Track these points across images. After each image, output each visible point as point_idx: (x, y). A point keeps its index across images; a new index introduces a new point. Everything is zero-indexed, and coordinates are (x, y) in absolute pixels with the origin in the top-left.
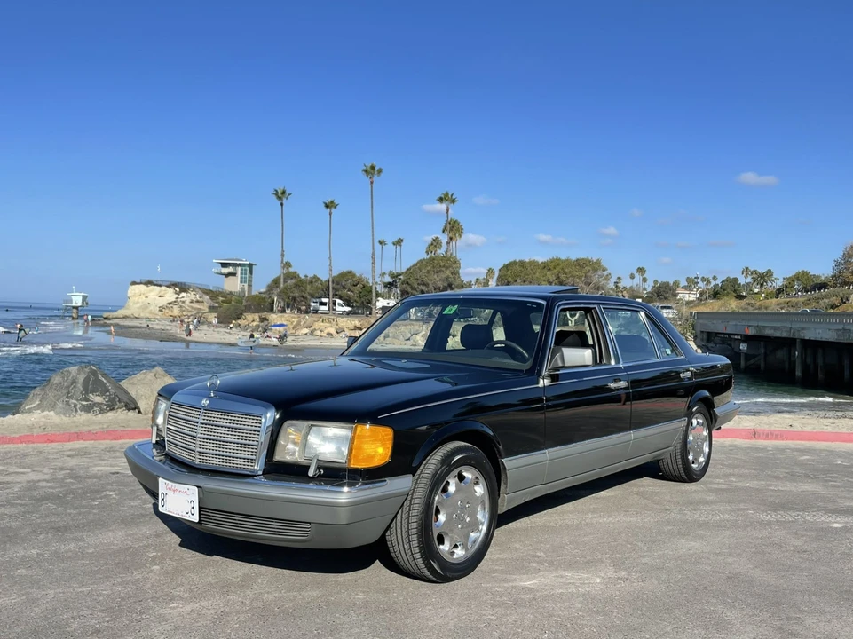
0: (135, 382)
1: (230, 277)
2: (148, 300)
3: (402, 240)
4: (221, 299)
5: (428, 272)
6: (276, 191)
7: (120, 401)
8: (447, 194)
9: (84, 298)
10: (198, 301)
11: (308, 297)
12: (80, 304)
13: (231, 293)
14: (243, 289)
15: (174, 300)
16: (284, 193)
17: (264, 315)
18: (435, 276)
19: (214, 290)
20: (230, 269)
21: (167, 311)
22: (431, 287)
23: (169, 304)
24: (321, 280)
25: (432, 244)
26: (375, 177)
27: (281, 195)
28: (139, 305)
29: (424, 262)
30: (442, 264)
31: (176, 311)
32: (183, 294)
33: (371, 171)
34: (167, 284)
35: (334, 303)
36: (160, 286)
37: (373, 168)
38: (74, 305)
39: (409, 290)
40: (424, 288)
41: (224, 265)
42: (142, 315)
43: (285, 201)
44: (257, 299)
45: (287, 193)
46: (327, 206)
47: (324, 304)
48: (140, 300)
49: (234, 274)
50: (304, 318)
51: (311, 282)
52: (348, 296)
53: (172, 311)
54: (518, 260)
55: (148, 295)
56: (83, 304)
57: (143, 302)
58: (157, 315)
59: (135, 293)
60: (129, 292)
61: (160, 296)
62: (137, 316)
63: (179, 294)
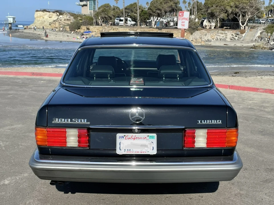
1: (84, 7)
2: (44, 19)
4: (79, 18)
5: (161, 3)
9: (14, 19)
10: (68, 20)
11: (113, 17)
13: (85, 15)
14: (91, 13)
15: (56, 19)
17: (88, 26)
19: (77, 14)
20: (84, 3)
21: (53, 25)
23: (54, 21)
24: (119, 8)
28: (40, 22)
31: (57, 25)
32: (61, 16)
34: (54, 11)
35: (126, 20)
36: (50, 12)
38: (9, 22)
40: (159, 12)
41: (81, 1)
44: (89, 18)
47: (122, 20)
48: (40, 20)
49: (86, 5)
51: (114, 9)
52: (134, 16)
53: (55, 25)
55: (44, 16)
56: (13, 22)
57: (42, 20)
58: (48, 27)
59: (38, 16)
60: (35, 15)
61: (50, 17)
62: (39, 27)
63: (59, 16)
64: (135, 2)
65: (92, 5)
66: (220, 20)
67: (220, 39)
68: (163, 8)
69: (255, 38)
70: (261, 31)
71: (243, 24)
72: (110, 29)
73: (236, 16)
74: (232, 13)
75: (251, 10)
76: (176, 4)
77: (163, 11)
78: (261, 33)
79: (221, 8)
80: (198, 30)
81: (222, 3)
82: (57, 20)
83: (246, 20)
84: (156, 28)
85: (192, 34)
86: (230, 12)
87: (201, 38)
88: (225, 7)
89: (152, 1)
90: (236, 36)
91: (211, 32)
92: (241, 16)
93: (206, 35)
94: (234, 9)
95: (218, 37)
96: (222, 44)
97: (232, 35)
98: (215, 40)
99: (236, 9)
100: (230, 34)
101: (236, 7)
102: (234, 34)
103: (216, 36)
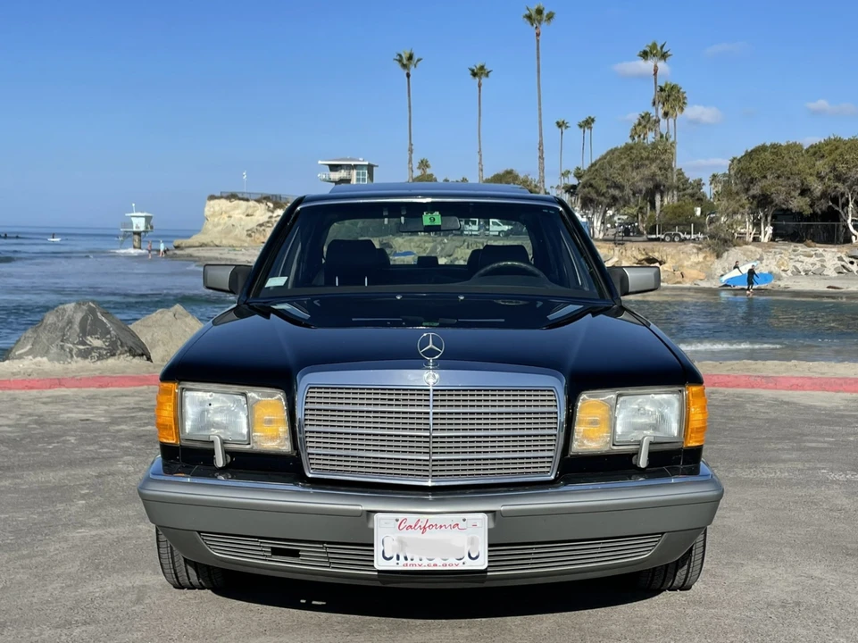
0: (150, 324)
2: (232, 221)
3: (593, 120)
5: (623, 167)
6: (400, 55)
7: (122, 346)
8: (655, 45)
9: (148, 219)
12: (142, 228)
15: (267, 219)
16: (410, 58)
18: (635, 174)
20: (342, 174)
21: (257, 235)
22: (628, 191)
23: (261, 225)
25: (640, 124)
26: (543, 25)
27: (407, 62)
28: (219, 228)
29: (617, 153)
30: (645, 154)
32: (279, 212)
33: (536, 17)
34: (258, 197)
36: (247, 200)
37: (539, 12)
38: (135, 229)
39: (594, 196)
40: (617, 193)
41: (334, 168)
42: (225, 242)
43: (412, 70)
45: (415, 58)
46: (474, 74)
48: (221, 221)
49: (347, 181)
50: (442, 242)
53: (264, 236)
54: (768, 144)
55: (231, 213)
56: (147, 228)
57: (225, 223)
58: (244, 241)
59: (214, 212)
60: (206, 209)
61: (248, 215)
62: (217, 243)
63: (273, 212)
64: (509, 169)
65: (363, 180)
67: (807, 272)
68: (628, 181)
72: (458, 244)
73: (834, 206)
74: (824, 195)
79: (791, 182)
80: (735, 246)
81: (794, 168)
82: (268, 222)
85: (719, 256)
86: (817, 193)
88: (805, 179)
90: (852, 263)
91: (774, 250)
92: (851, 205)
93: (761, 259)
94: (833, 184)
95: (799, 265)
96: (820, 286)
97: (840, 259)
98: (789, 272)
99: (839, 185)
100: (831, 256)
101: (839, 178)
102: (843, 256)
103: (792, 264)
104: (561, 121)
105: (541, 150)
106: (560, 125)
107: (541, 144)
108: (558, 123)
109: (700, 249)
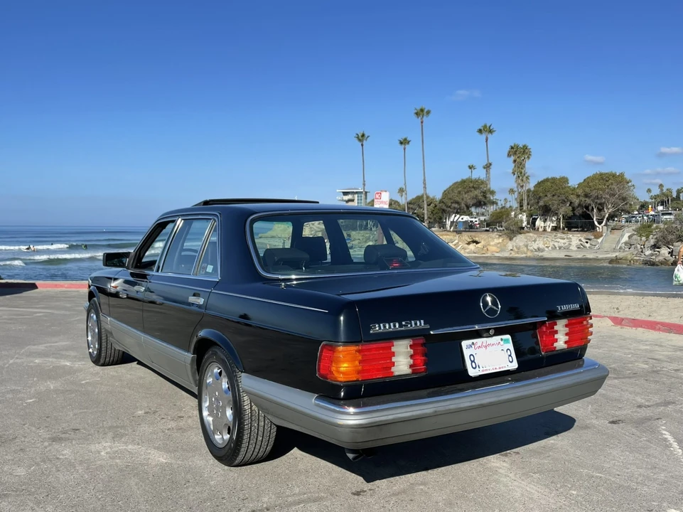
3: (491, 164)
5: (459, 192)
6: (357, 135)
8: (485, 126)
16: (363, 135)
18: (466, 196)
20: (350, 197)
24: (398, 203)
26: (425, 117)
27: (362, 138)
29: (457, 185)
30: (471, 185)
33: (420, 113)
37: (422, 110)
39: (444, 207)
41: (345, 194)
43: (365, 142)
45: (366, 135)
46: (401, 143)
49: (352, 201)
54: (550, 177)
65: (361, 200)
66: (563, 217)
67: (560, 248)
68: (463, 199)
69: (620, 245)
70: (630, 234)
71: (600, 223)
73: (587, 211)
74: (580, 205)
75: (613, 200)
76: (484, 193)
77: (463, 205)
78: (630, 237)
79: (560, 198)
80: (521, 233)
83: (604, 217)
84: (453, 231)
85: (511, 239)
86: (576, 204)
87: (527, 246)
88: (568, 196)
89: (445, 189)
90: (587, 242)
91: (543, 236)
92: (595, 210)
93: (535, 241)
94: (583, 199)
95: (556, 244)
96: (562, 255)
97: (580, 240)
98: (550, 248)
99: (587, 199)
100: (576, 238)
101: (586, 196)
102: (582, 239)
103: (553, 243)
104: (471, 165)
105: (425, 184)
106: (470, 167)
107: (425, 180)
108: (469, 166)
109: (500, 236)
